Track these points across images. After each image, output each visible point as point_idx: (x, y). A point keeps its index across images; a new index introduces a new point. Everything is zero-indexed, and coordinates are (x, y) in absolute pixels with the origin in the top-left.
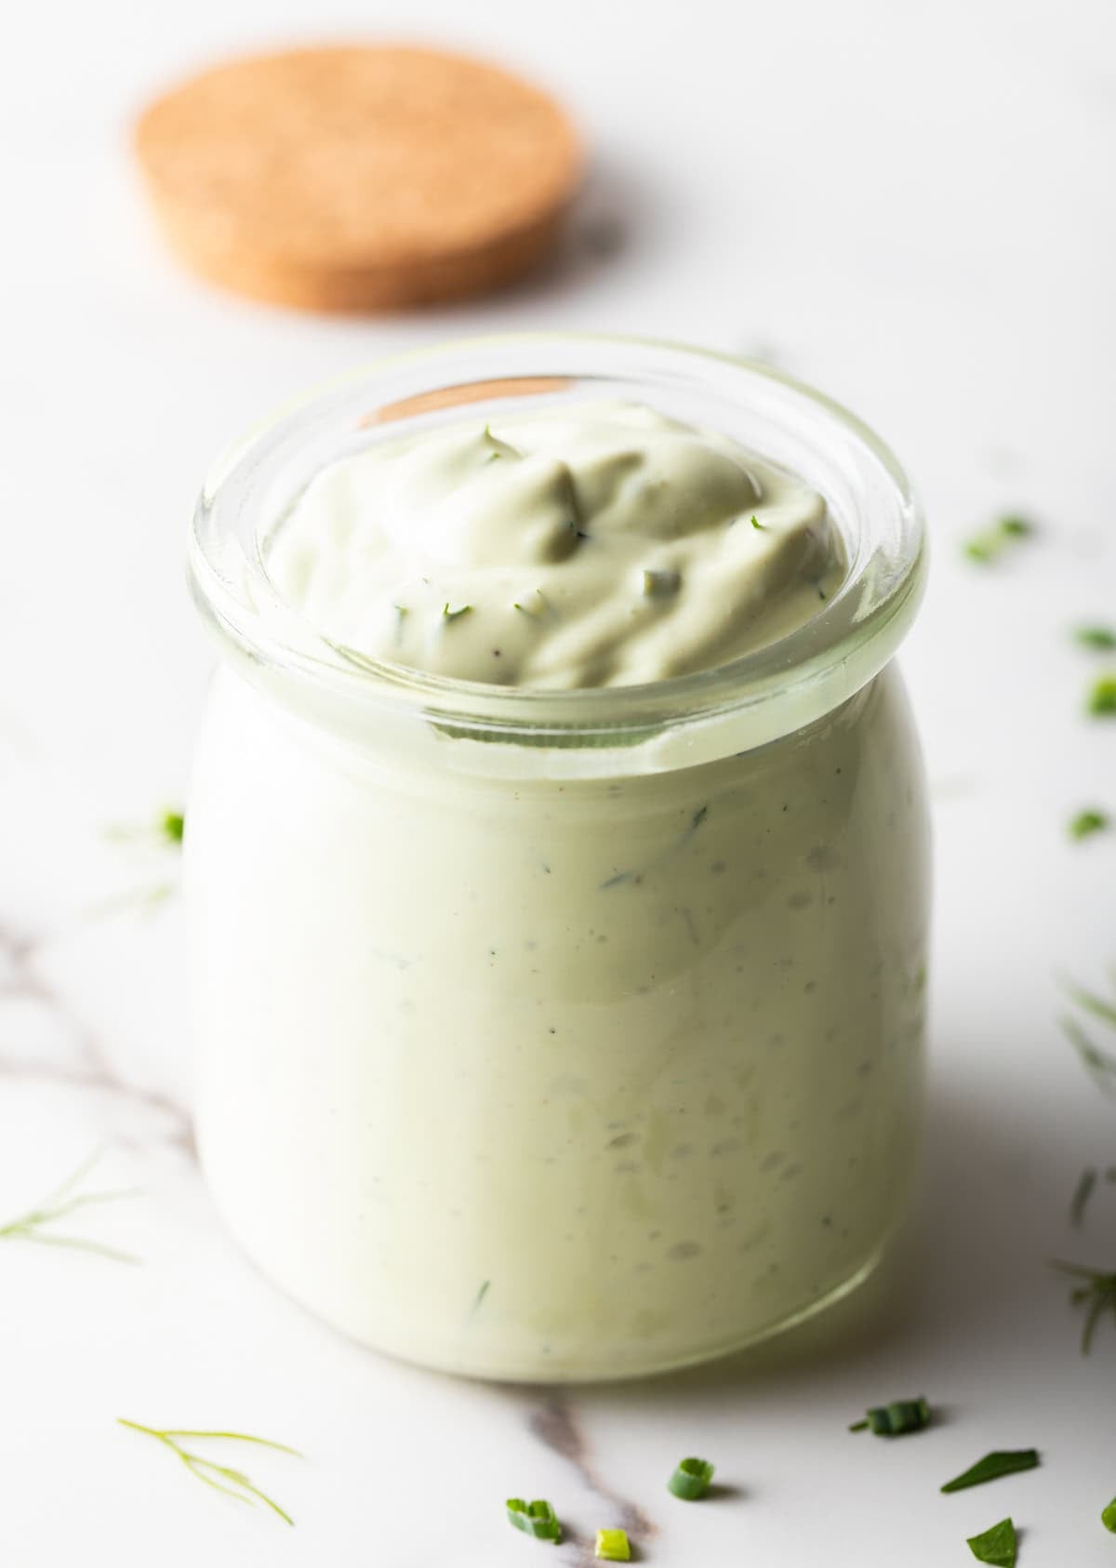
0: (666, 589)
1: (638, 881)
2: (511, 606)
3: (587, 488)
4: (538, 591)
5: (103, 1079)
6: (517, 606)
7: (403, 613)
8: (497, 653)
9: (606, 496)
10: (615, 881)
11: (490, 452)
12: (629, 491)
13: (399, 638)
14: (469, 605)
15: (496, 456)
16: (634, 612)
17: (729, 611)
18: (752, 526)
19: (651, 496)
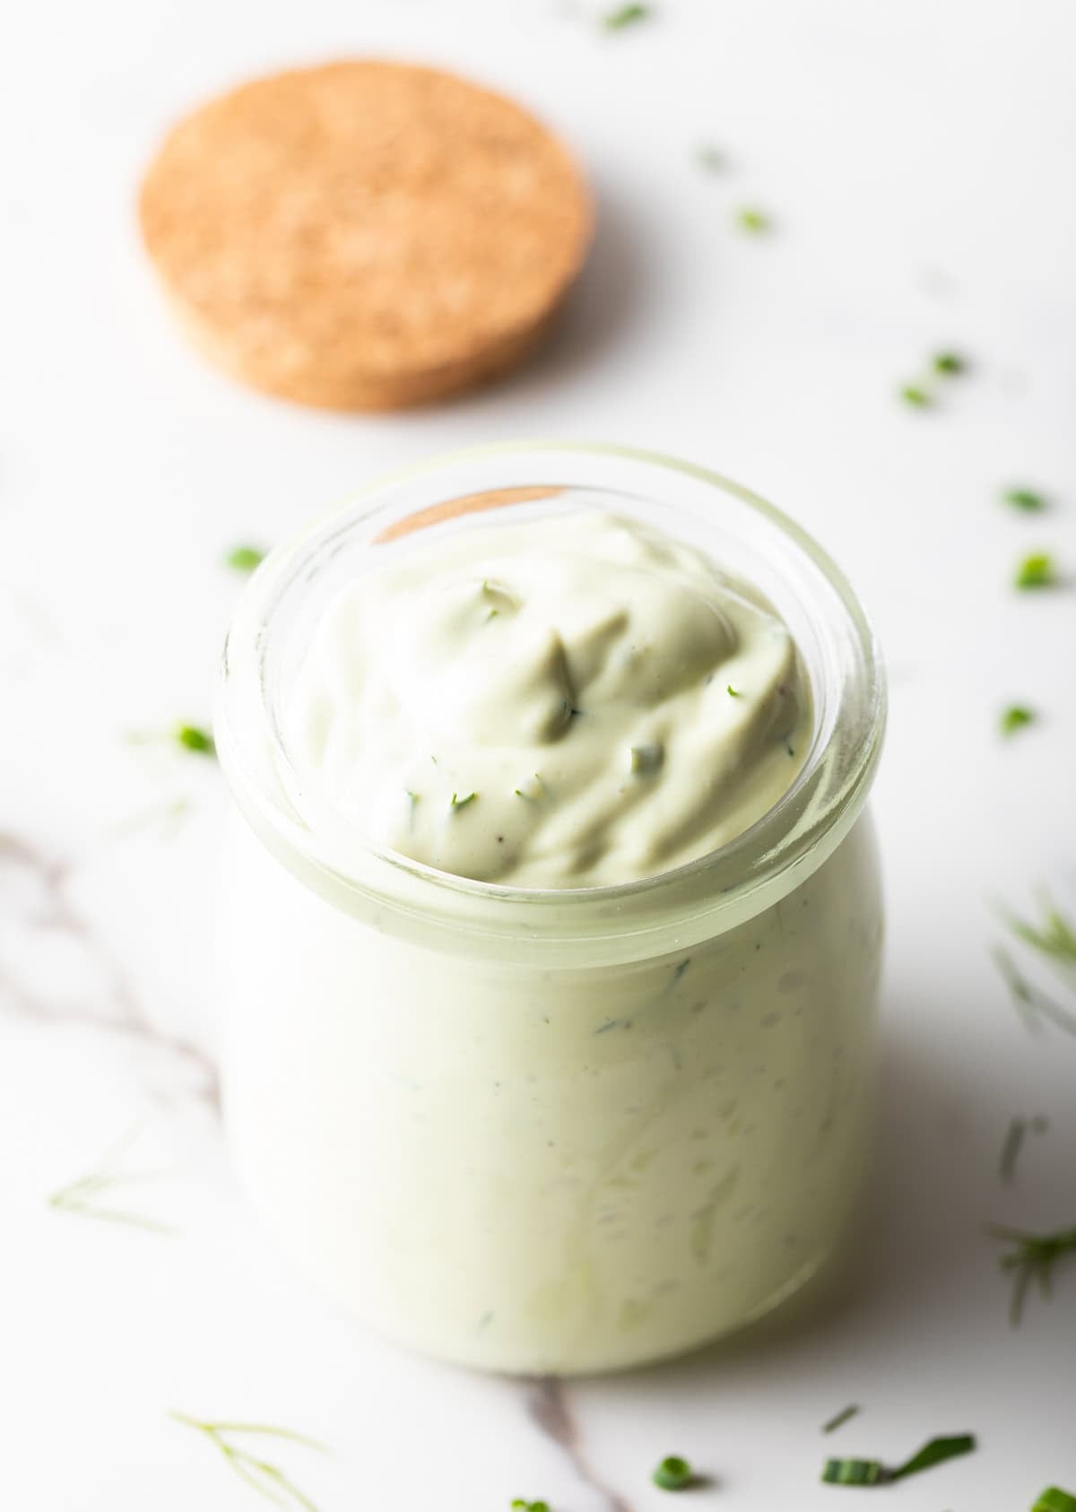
0: (651, 764)
1: (628, 1026)
2: (513, 792)
3: (578, 660)
4: (536, 775)
5: (135, 1026)
6: (518, 792)
7: (415, 800)
8: (500, 839)
9: (595, 669)
10: (609, 1027)
11: (488, 609)
12: (617, 658)
13: (412, 826)
14: (475, 792)
15: (494, 613)
16: (622, 791)
17: (708, 784)
18: (728, 694)
19: (636, 664)
